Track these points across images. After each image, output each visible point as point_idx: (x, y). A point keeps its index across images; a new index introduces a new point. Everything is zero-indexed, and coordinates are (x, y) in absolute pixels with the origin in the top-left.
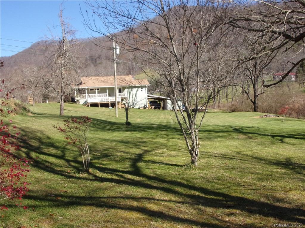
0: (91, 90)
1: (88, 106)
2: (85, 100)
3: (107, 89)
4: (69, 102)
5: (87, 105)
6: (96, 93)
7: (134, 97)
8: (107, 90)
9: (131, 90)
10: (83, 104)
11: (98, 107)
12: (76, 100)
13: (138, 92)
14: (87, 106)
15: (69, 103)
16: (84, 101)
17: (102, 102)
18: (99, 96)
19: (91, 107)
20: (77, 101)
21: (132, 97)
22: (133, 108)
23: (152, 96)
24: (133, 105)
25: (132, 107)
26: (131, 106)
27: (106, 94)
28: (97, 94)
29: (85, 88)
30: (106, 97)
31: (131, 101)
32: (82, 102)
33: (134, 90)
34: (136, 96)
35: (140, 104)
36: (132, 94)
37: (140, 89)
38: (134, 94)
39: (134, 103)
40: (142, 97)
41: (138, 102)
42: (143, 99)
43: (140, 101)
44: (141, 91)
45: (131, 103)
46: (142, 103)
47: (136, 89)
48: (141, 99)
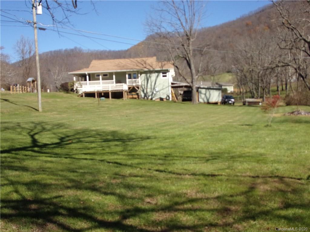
3: (114, 74)
6: (100, 80)
7: (153, 84)
8: (114, 76)
13: (159, 78)
21: (150, 84)
22: (152, 99)
23: (178, 83)
24: (152, 95)
25: (150, 97)
26: (149, 96)
27: (113, 80)
31: (149, 90)
33: (154, 76)
34: (155, 83)
35: (162, 94)
36: (151, 81)
37: (161, 74)
38: (153, 81)
39: (153, 93)
40: (163, 85)
41: (158, 91)
42: (164, 87)
43: (161, 90)
44: (163, 76)
45: (149, 93)
46: (163, 92)
47: (156, 74)
48: (163, 87)
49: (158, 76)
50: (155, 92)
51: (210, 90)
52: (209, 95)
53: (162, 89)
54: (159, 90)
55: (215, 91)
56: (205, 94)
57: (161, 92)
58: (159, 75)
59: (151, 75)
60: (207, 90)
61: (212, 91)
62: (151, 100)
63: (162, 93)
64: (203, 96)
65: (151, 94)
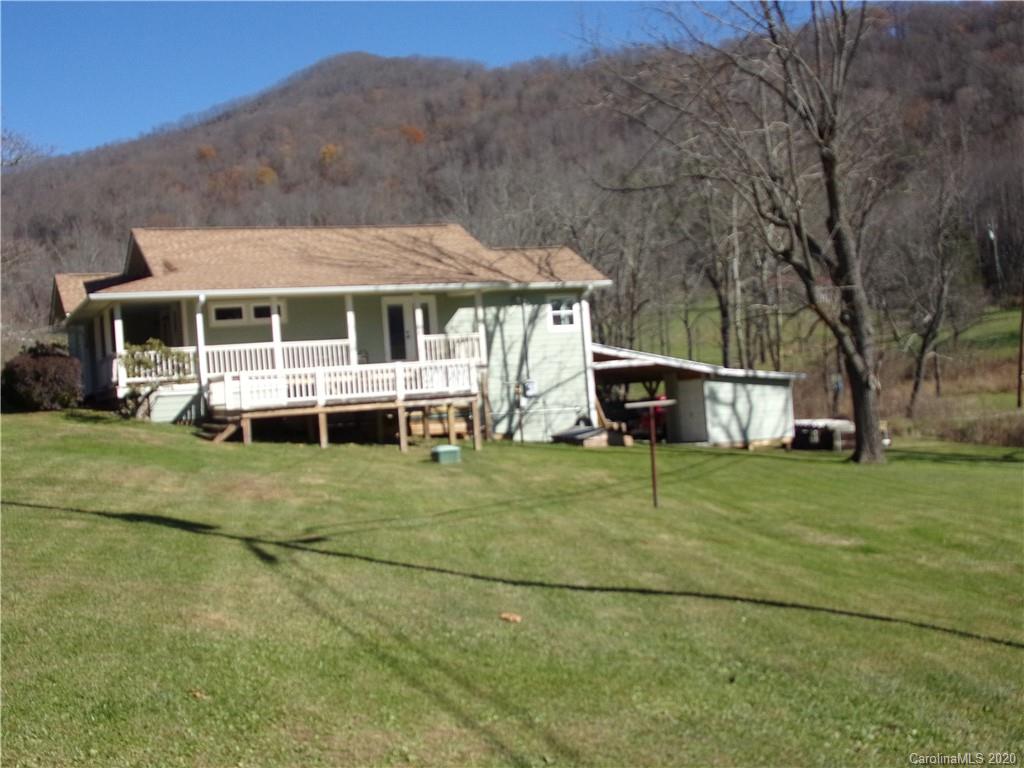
0: (222, 314)
1: (237, 437)
2: (192, 389)
3: (349, 303)
4: (65, 405)
5: (231, 429)
6: (270, 339)
7: (514, 359)
8: (351, 317)
9: (497, 317)
10: (178, 421)
11: (317, 440)
12: (122, 392)
13: (538, 327)
14: (225, 435)
15: (72, 416)
16: (188, 400)
17: (348, 403)
18: (292, 359)
19: (265, 446)
20: (134, 395)
21: (501, 362)
22: (509, 435)
24: (510, 415)
25: (502, 428)
26: (497, 422)
27: (342, 342)
28: (277, 344)
29: (196, 299)
30: (346, 368)
32: (169, 402)
33: (515, 316)
34: (524, 358)
35: (556, 409)
36: (503, 342)
37: (548, 311)
38: (512, 343)
39: (516, 404)
40: (560, 363)
41: (537, 397)
42: (565, 375)
43: (549, 390)
44: (557, 320)
45: (499, 404)
46: (561, 400)
47: (529, 309)
48: (559, 374)
49: (533, 319)
50: (524, 402)
51: (750, 387)
52: (747, 406)
53: (555, 383)
54: (544, 390)
55: (768, 389)
56: (733, 405)
57: (552, 398)
58: (541, 314)
59: (501, 316)
60: (740, 387)
61: (757, 391)
62: (506, 442)
63: (557, 403)
64: (724, 412)
65: (505, 408)
